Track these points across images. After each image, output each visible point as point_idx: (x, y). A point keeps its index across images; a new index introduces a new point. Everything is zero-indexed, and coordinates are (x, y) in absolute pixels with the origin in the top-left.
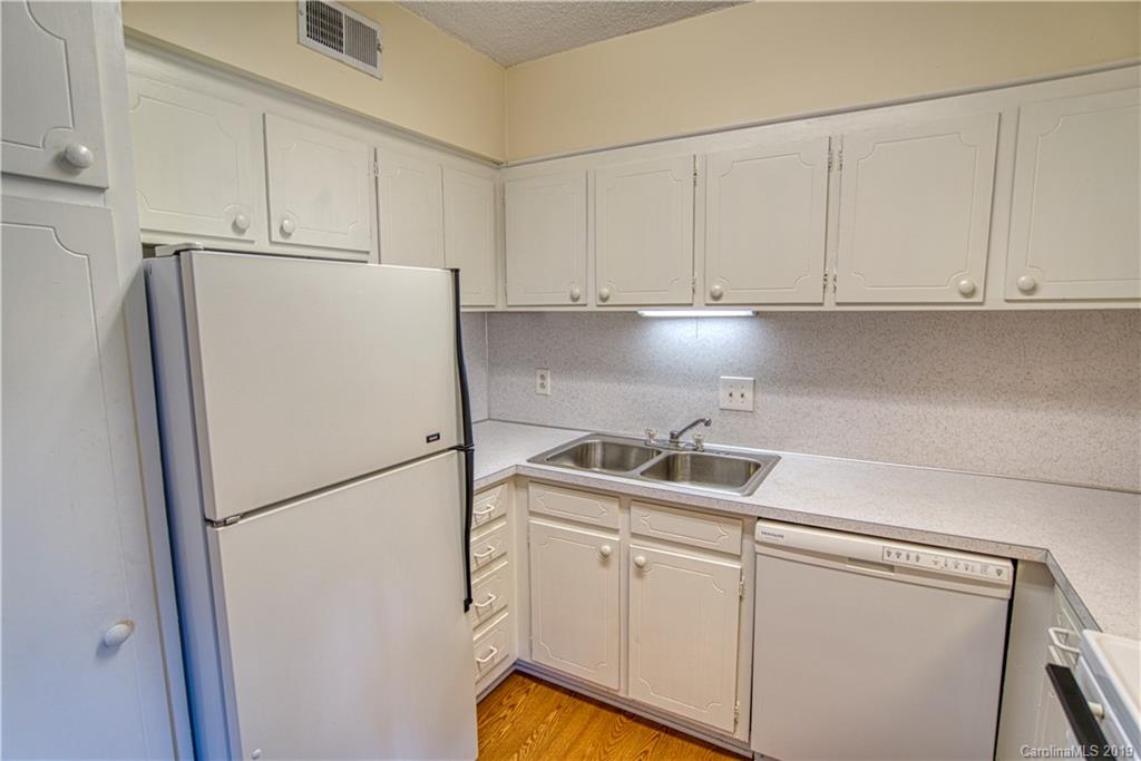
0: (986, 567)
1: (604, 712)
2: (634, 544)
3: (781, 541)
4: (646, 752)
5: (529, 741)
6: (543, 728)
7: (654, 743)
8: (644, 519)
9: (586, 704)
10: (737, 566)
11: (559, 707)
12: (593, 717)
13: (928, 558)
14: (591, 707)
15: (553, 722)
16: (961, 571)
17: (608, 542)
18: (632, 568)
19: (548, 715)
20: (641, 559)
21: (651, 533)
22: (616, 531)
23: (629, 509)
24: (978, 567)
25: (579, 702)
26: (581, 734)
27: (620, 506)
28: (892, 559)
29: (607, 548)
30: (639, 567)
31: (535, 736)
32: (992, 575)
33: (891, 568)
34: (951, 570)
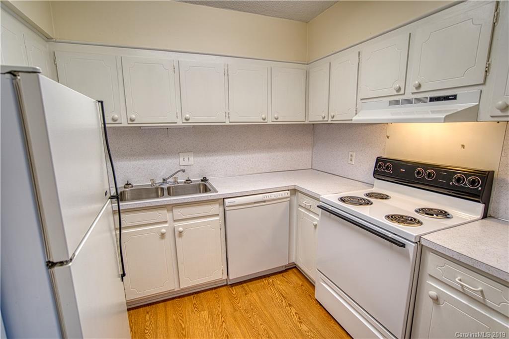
0: (285, 193)
1: (168, 302)
2: (177, 224)
3: (234, 204)
4: (195, 304)
5: (146, 331)
6: (148, 323)
7: (194, 299)
8: (179, 212)
9: (158, 305)
10: (218, 218)
11: (147, 313)
12: (165, 307)
13: (273, 196)
14: (161, 304)
15: (150, 319)
16: (281, 197)
17: (163, 228)
18: (177, 234)
19: (146, 318)
20: (181, 229)
21: (184, 217)
22: (166, 222)
23: (172, 210)
24: (284, 194)
25: (155, 306)
26: (166, 314)
27: (167, 211)
28: (265, 199)
29: (163, 231)
30: (180, 233)
31: (147, 328)
32: (287, 195)
33: (265, 201)
34: (279, 197)
